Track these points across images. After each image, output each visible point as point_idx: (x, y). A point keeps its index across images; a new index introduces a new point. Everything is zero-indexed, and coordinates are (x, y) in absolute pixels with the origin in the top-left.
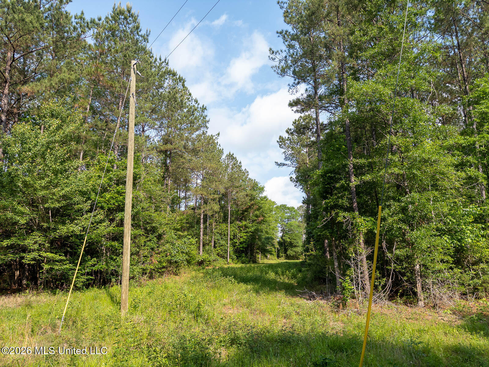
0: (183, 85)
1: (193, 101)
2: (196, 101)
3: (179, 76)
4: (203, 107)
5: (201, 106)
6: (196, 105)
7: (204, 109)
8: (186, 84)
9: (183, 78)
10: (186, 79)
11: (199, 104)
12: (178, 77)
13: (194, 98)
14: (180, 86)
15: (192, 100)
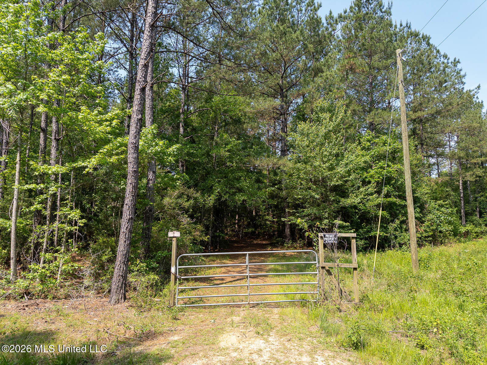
0: (429, 44)
1: (442, 57)
2: (445, 56)
3: (423, 35)
4: (455, 61)
5: (451, 60)
6: (446, 61)
7: (456, 62)
8: (431, 42)
9: (428, 36)
10: (430, 36)
11: (449, 59)
12: (421, 36)
13: (442, 53)
14: (424, 46)
15: (440, 57)
